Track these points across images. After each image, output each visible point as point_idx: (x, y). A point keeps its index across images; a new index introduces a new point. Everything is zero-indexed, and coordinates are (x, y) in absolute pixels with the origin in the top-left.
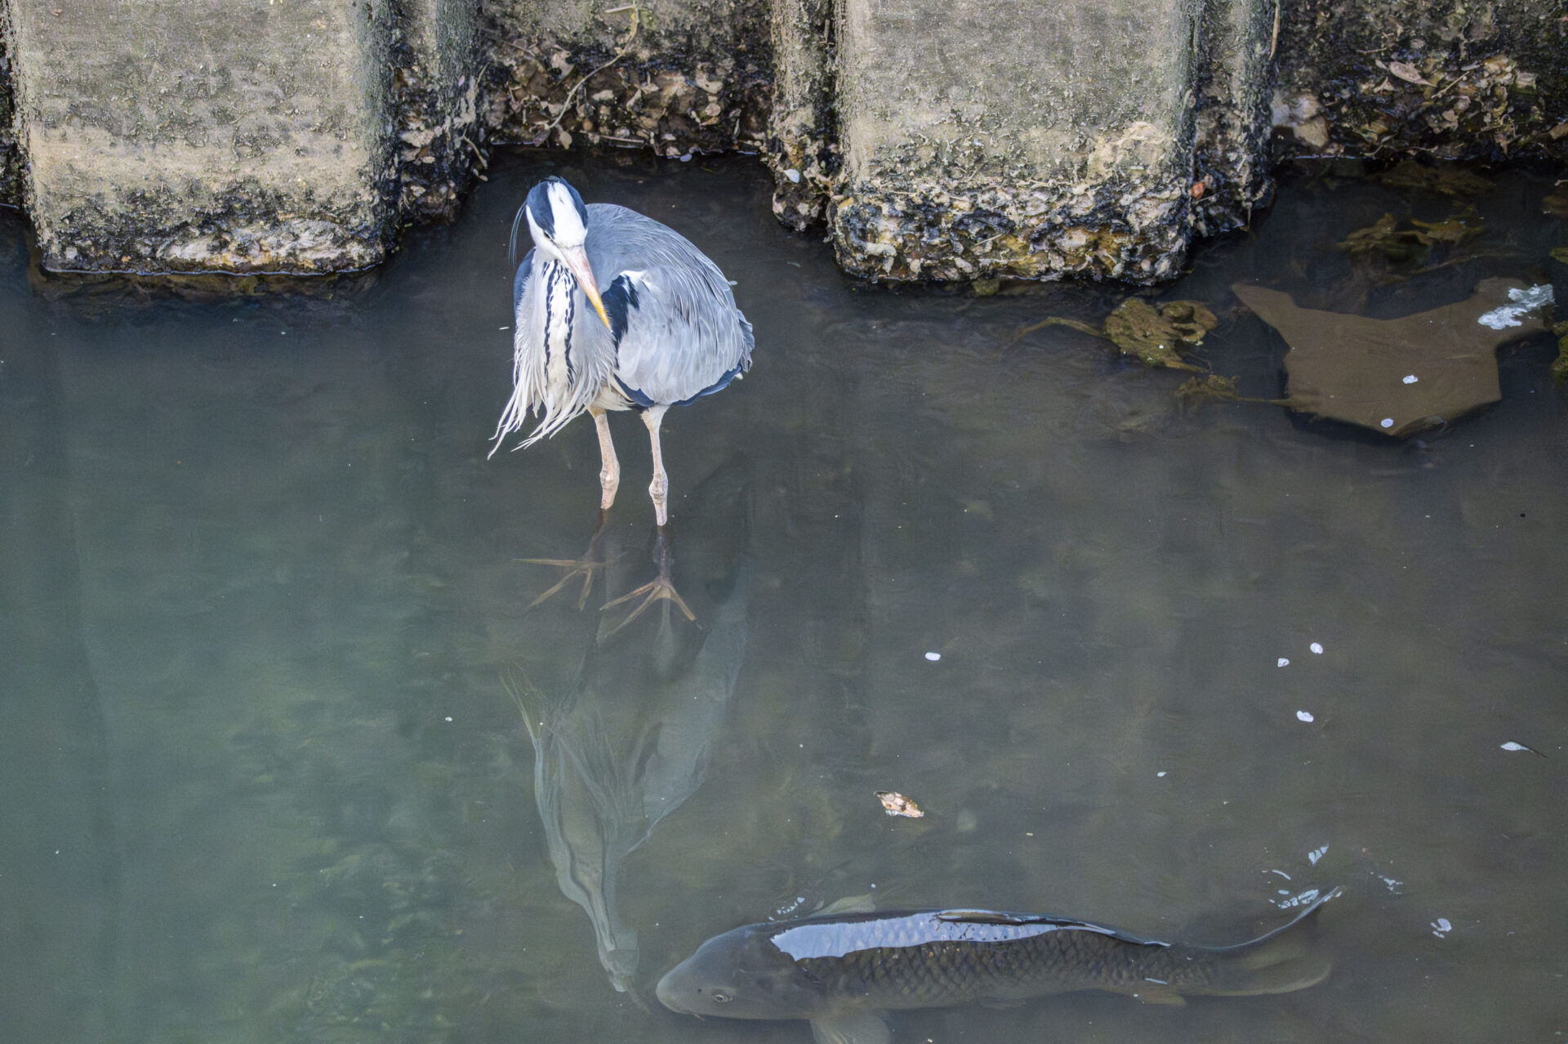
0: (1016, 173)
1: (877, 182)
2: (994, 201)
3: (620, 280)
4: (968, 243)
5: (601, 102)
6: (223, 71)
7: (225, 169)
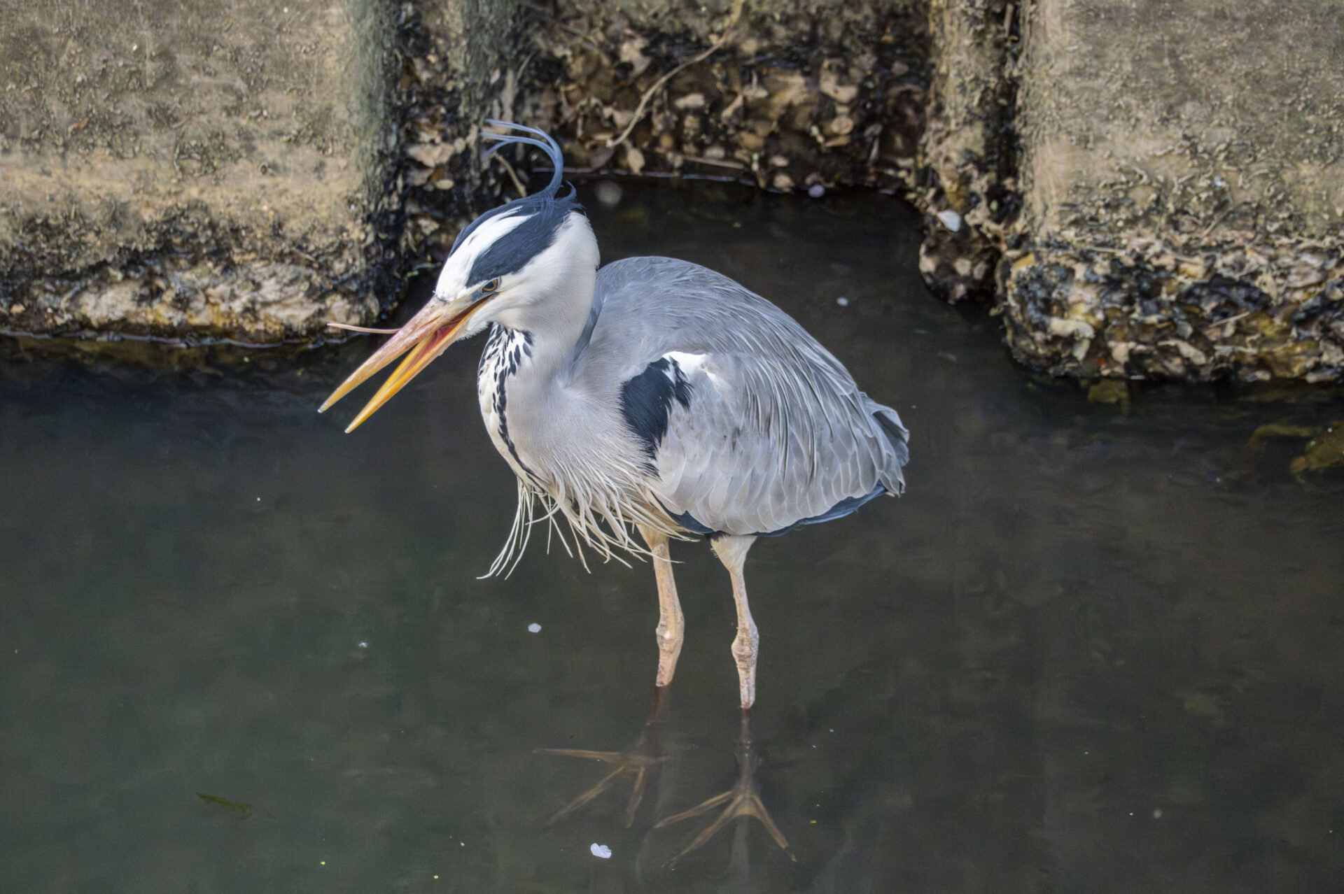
0: (1276, 226)
1: (1070, 234)
2: (1240, 265)
3: (663, 364)
4: (1200, 324)
5: (687, 110)
6: (165, 55)
7: (162, 190)
